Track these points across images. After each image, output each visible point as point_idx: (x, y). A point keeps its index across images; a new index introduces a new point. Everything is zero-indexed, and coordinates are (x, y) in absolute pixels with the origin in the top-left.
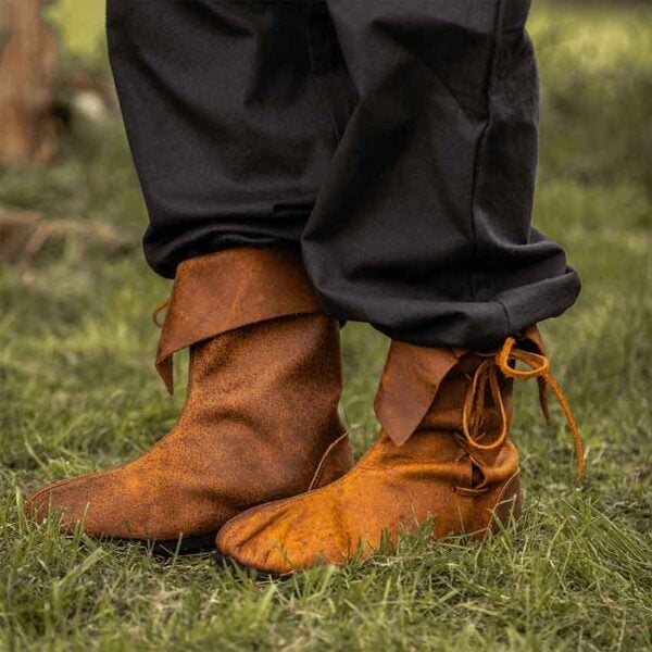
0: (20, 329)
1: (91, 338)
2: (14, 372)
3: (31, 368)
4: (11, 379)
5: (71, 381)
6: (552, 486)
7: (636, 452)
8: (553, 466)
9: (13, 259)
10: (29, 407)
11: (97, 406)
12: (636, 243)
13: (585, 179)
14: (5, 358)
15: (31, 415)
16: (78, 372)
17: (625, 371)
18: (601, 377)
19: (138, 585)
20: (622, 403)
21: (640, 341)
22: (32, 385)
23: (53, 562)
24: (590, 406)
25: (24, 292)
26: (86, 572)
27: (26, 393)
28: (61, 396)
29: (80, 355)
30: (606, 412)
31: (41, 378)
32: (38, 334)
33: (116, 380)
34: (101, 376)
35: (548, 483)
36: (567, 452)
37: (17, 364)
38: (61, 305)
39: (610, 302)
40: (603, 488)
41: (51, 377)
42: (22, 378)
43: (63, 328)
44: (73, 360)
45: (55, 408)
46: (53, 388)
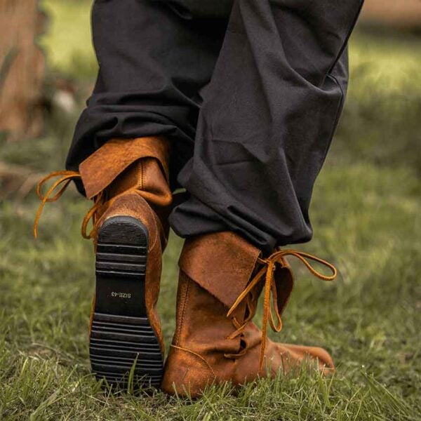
0: (14, 244)
1: (59, 252)
2: (9, 272)
3: (21, 270)
4: (7, 276)
5: (45, 279)
6: (350, 363)
7: (404, 343)
8: (351, 350)
9: (12, 198)
10: (18, 295)
11: (61, 297)
12: (409, 206)
13: (378, 163)
14: (3, 262)
15: (19, 300)
16: (50, 274)
17: (399, 290)
18: (384, 293)
19: (82, 416)
20: (397, 311)
21: (409, 271)
22: (20, 281)
23: (29, 399)
24: (376, 312)
25: (18, 220)
26: (49, 406)
27: (16, 287)
28: (38, 289)
29: (52, 263)
30: (387, 317)
31: (26, 277)
32: (26, 248)
33: (74, 280)
34: (64, 277)
35: (347, 361)
36: (360, 342)
37: (11, 267)
38: (41, 230)
39: (391, 244)
40: (382, 366)
41: (33, 276)
42: (14, 276)
43: (42, 245)
44: (47, 266)
45: (34, 297)
46: (34, 284)
